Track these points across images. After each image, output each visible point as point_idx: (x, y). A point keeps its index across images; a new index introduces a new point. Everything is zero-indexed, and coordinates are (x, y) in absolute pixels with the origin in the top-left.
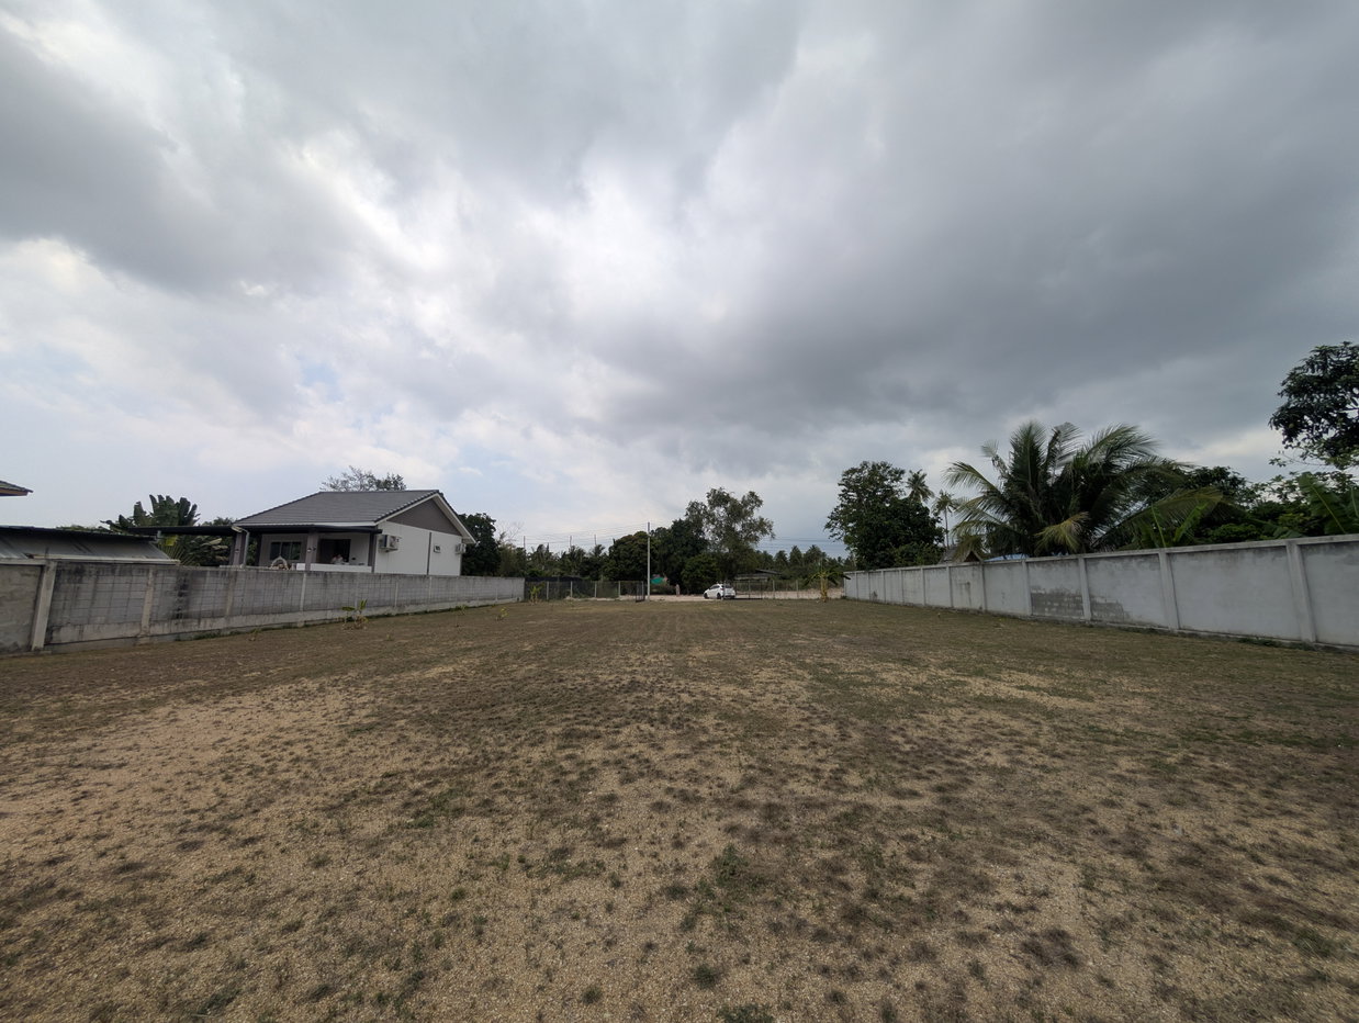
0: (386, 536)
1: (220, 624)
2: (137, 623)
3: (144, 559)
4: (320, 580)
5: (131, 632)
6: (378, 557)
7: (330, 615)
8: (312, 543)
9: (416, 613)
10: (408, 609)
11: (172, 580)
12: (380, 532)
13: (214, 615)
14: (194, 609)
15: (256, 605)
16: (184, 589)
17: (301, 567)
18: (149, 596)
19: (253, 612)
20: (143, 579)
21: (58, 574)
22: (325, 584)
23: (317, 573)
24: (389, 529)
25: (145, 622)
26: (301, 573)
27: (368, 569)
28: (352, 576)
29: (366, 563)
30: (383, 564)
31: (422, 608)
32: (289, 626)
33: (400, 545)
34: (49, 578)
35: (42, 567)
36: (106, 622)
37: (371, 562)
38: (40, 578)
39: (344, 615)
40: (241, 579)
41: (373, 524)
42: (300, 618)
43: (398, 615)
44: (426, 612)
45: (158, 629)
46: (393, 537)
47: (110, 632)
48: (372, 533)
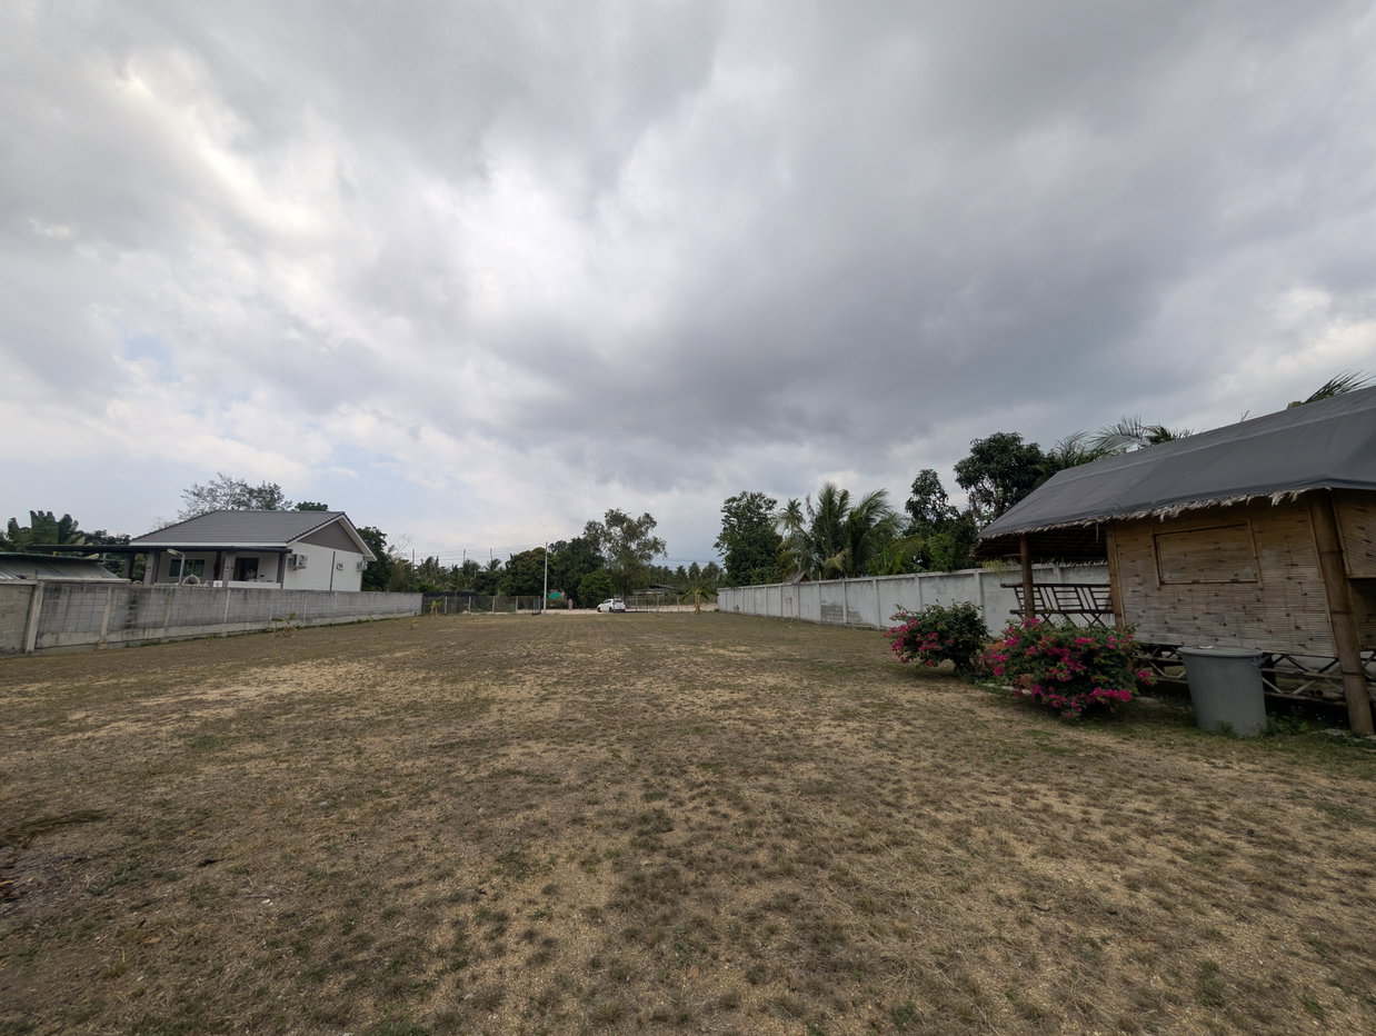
0: (296, 556)
1: (160, 633)
2: (98, 632)
3: (100, 579)
4: (241, 596)
5: (93, 640)
6: (287, 574)
7: (248, 627)
8: (229, 563)
9: (321, 626)
10: (315, 622)
11: (125, 596)
12: (291, 551)
13: (156, 626)
14: (141, 621)
15: (189, 617)
16: (134, 603)
17: (218, 584)
18: (107, 609)
19: (186, 624)
20: (103, 596)
21: (46, 589)
22: (245, 599)
23: (239, 590)
24: (298, 549)
25: (104, 632)
26: (218, 590)
27: (278, 586)
28: (268, 592)
29: (275, 578)
30: (292, 581)
31: (327, 621)
32: (215, 636)
33: (308, 563)
34: (39, 595)
35: (34, 587)
36: (76, 631)
37: (280, 579)
38: (32, 595)
39: (260, 626)
40: (178, 595)
41: (285, 545)
42: (224, 629)
43: (306, 627)
44: (331, 625)
45: (113, 637)
46: (303, 557)
47: (78, 639)
48: (281, 554)
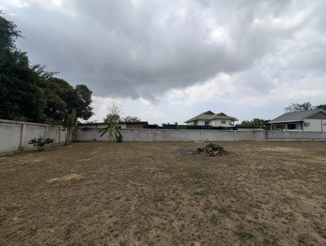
0: (306, 123)
1: (272, 140)
2: (261, 139)
3: (260, 130)
4: (290, 133)
5: (261, 140)
6: (304, 128)
7: (293, 140)
8: (286, 126)
9: (319, 141)
10: (315, 140)
11: (265, 133)
12: (304, 122)
13: (271, 138)
14: (268, 137)
15: (278, 137)
16: (266, 134)
17: (284, 130)
18: (262, 135)
19: (277, 138)
20: (261, 133)
21: (253, 132)
22: (291, 134)
23: (289, 132)
24: (306, 121)
25: (262, 139)
26: (285, 132)
27: (302, 131)
28: (297, 132)
29: (301, 129)
30: (305, 129)
31: (321, 140)
32: (284, 141)
33: (310, 124)
34: (252, 132)
35: (251, 131)
36: (258, 138)
37: (302, 129)
39: (297, 140)
40: (274, 133)
41: (301, 120)
42: (287, 140)
43: (312, 141)
44: (323, 141)
45: (264, 140)
46: (308, 123)
47: (259, 140)
48: (301, 122)
